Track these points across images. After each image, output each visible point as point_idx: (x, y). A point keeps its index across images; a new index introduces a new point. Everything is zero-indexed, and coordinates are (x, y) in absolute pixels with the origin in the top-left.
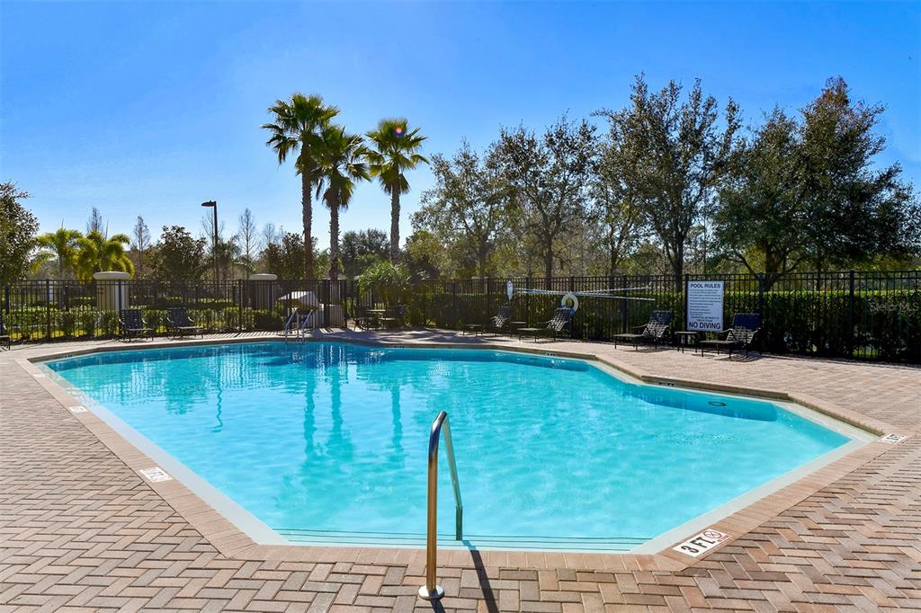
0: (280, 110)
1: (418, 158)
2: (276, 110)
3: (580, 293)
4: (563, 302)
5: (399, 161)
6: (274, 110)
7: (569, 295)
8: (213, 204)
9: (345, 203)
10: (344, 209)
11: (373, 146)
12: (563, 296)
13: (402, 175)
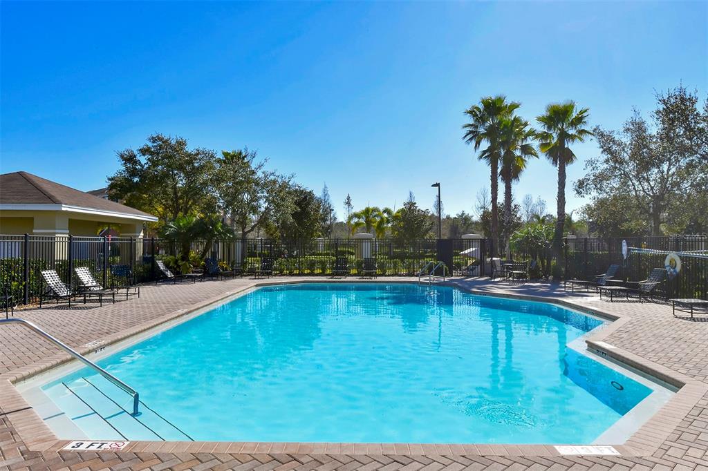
0: (471, 112)
1: (582, 132)
2: (470, 112)
3: (684, 253)
4: (667, 262)
5: (564, 136)
6: (468, 113)
7: (672, 255)
8: (437, 185)
9: (516, 177)
10: (516, 182)
11: (540, 128)
12: (666, 255)
13: (568, 148)
